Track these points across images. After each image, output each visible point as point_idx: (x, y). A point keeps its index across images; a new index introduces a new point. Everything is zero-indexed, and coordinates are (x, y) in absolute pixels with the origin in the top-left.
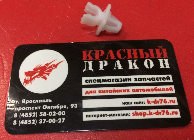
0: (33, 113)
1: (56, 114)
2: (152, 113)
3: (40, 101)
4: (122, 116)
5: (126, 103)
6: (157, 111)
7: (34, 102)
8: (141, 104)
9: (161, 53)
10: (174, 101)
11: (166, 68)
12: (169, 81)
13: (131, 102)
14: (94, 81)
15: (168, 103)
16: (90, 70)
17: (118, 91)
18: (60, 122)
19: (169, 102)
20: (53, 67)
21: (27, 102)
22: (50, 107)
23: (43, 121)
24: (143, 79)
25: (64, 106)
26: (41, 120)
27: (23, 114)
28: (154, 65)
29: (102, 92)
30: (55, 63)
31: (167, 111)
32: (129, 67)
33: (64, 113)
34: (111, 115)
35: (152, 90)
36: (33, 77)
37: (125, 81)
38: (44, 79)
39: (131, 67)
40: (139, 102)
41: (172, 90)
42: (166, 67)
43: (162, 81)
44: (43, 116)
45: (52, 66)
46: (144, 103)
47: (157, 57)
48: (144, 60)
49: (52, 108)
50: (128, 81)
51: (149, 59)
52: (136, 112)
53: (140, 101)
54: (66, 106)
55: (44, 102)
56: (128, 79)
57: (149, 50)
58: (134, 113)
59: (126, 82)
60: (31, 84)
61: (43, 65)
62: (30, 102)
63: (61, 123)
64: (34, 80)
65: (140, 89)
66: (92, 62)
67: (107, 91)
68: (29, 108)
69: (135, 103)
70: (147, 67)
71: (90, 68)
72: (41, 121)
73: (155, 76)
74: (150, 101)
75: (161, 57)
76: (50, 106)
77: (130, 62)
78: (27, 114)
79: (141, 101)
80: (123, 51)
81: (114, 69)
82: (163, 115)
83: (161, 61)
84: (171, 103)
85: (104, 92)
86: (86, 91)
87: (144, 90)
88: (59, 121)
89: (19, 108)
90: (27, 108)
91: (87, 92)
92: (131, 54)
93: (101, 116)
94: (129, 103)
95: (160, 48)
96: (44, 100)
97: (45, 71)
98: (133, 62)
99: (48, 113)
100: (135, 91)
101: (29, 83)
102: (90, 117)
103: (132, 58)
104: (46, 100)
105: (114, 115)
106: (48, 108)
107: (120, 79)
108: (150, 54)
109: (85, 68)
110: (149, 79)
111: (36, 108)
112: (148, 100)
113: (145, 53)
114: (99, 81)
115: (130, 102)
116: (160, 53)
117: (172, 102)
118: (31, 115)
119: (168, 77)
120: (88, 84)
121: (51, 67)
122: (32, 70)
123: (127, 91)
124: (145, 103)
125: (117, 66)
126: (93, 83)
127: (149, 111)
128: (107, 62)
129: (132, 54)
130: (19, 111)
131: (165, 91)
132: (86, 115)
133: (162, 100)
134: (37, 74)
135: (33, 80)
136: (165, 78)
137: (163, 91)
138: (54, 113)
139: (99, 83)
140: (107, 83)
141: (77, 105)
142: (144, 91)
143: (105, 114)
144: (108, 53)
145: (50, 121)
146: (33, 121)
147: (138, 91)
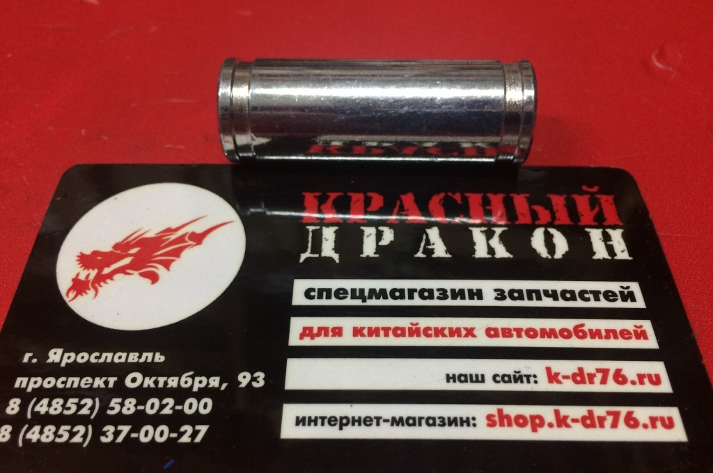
0: (83, 402)
1: (173, 408)
2: (569, 421)
3: (120, 357)
4: (443, 425)
5: (460, 375)
6: (586, 414)
7: (93, 360)
8: (522, 382)
9: (597, 209)
10: (657, 376)
11: (616, 258)
12: (629, 305)
13: (483, 376)
14: (340, 293)
15: (633, 383)
16: (325, 257)
17: (430, 332)
18: (185, 439)
19: (636, 379)
20: (187, 242)
21: (69, 358)
22: (156, 382)
23: (117, 433)
24: (530, 292)
25: (211, 379)
26: (110, 429)
27: (45, 401)
28: (569, 247)
29: (365, 332)
30: (198, 228)
31: (629, 414)
32: (475, 250)
33: (206, 406)
34: (397, 419)
35: (565, 334)
36: (106, 271)
37: (459, 298)
38: (147, 281)
39: (481, 252)
40: (514, 376)
41: (646, 338)
42: (615, 255)
43: (603, 304)
44: (120, 412)
45: (187, 238)
46: (532, 379)
47: (579, 221)
48: (533, 230)
49: (161, 385)
50: (471, 298)
51: (549, 227)
52: (500, 411)
53: (515, 372)
54: (217, 379)
55: (136, 360)
56: (470, 291)
57: (550, 199)
58: (494, 416)
59: (463, 301)
60: (96, 295)
61: (151, 234)
62: (80, 360)
63: (191, 445)
64: (108, 281)
65: (515, 329)
66: (336, 228)
67: (386, 331)
68: (70, 380)
69: (498, 379)
70: (543, 252)
71: (328, 249)
72: (107, 434)
73: (577, 286)
74: (557, 374)
75: (596, 224)
76: (154, 379)
77: (478, 234)
78: (58, 403)
79: (523, 373)
80: (454, 199)
81: (416, 256)
82: (614, 430)
83: (596, 235)
84: (642, 383)
85: (374, 332)
86: (305, 329)
87: (531, 333)
88: (181, 434)
89: (33, 379)
90: (63, 383)
91: (307, 332)
92: (481, 208)
93: (356, 424)
94: (474, 379)
95: (592, 194)
96: (137, 354)
97: (156, 254)
98: (489, 235)
99: (144, 404)
100: (496, 335)
101: (88, 291)
102: (313, 424)
103: (486, 222)
104: (145, 355)
106: (145, 386)
107: (438, 290)
108: (555, 208)
109: (309, 250)
110: (553, 295)
111: (99, 382)
112: (548, 370)
113: (536, 208)
114: (358, 294)
115: (477, 376)
116: (592, 209)
117: (646, 380)
118: (74, 408)
119: (626, 291)
120: (316, 302)
121: (181, 239)
122: (107, 247)
123: (464, 332)
124: (536, 379)
125: (430, 247)
126: (334, 302)
127: (557, 412)
128: (392, 230)
129: (487, 207)
130: (29, 390)
131: (616, 337)
133: (605, 372)
134: (127, 261)
135: (106, 283)
136: (614, 294)
137: (607, 337)
138: (167, 404)
140: (390, 302)
141: (265, 379)
142: (534, 336)
143: (373, 416)
144: (398, 203)
145: (146, 434)
146: (78, 432)
147: (511, 336)
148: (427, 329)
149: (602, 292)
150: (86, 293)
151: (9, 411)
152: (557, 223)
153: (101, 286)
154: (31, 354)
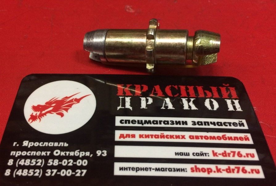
0: (38, 161)
1: (73, 163)
2: (221, 170)
3: (51, 144)
4: (175, 171)
5: (180, 153)
6: (227, 167)
7: (41, 145)
8: (203, 156)
9: (229, 92)
10: (253, 154)
11: (236, 110)
12: (242, 128)
13: (189, 153)
14: (133, 122)
15: (244, 157)
16: (127, 108)
17: (168, 137)
18: (78, 175)
19: (246, 155)
20: (73, 102)
21: (31, 144)
22: (65, 154)
23: (52, 173)
24: (205, 123)
25: (87, 153)
26: (49, 171)
27: (23, 160)
28: (219, 106)
29: (144, 136)
30: (78, 97)
32: (184, 107)
33: (85, 163)
34: (158, 169)
35: (218, 138)
36: (43, 112)
37: (178, 124)
38: (60, 116)
39: (186, 107)
40: (201, 153)
41: (249, 140)
42: (236, 109)
43: (233, 127)
44: (53, 164)
46: (207, 155)
47: (222, 96)
48: (205, 100)
49: (67, 155)
50: (183, 124)
51: (211, 99)
52: (196, 166)
54: (89, 153)
55: (57, 145)
56: (183, 122)
57: (211, 88)
58: (193, 168)
59: (180, 125)
60: (40, 121)
61: (60, 99)
62: (35, 145)
63: (81, 177)
64: (44, 116)
65: (200, 136)
66: (130, 98)
67: (152, 136)
68: (32, 152)
69: (195, 154)
70: (210, 108)
71: (128, 106)
72: (48, 173)
73: (222, 120)
74: (216, 153)
75: (229, 98)
76: (64, 152)
77: (184, 101)
78: (28, 161)
79: (204, 152)
80: (175, 88)
81: (161, 108)
82: (238, 174)
83: (229, 102)
85: (147, 136)
86: (121, 135)
87: (206, 138)
88: (76, 173)
89: (18, 152)
90: (29, 153)
91: (122, 136)
92: (185, 91)
93: (142, 170)
94: (186, 154)
95: (227, 87)
96: (57, 143)
97: (62, 106)
98: (189, 101)
99: (61, 161)
100: (193, 138)
101: (37, 120)
102: (126, 170)
103: (187, 96)
104: (60, 143)
105: (163, 170)
106: (61, 155)
107: (171, 121)
108: (213, 92)
109: (121, 106)
110: (214, 124)
111: (44, 153)
112: (213, 151)
113: (205, 91)
114: (140, 122)
115: (187, 153)
116: (227, 92)
117: (249, 156)
118: (34, 163)
119: (241, 123)
120: (124, 125)
121: (71, 101)
122: (43, 103)
123: (181, 137)
124: (209, 155)
125: (167, 105)
126: (131, 125)
127: (217, 167)
128: (152, 99)
129: (188, 91)
130: (16, 156)
131: (238, 140)
132: (120, 168)
133: (234, 153)
134: (51, 109)
135: (43, 116)
136: (236, 124)
137: (235, 140)
138: (70, 162)
139: (140, 125)
140: (152, 125)
141: (107, 153)
143: (148, 167)
144: (154, 89)
145: (63, 173)
146: (37, 172)
147: (198, 139)
148: (167, 136)
149: (232, 123)
150: (36, 120)
151: (9, 164)
152: (214, 97)
153: (42, 118)
154: (16, 143)
